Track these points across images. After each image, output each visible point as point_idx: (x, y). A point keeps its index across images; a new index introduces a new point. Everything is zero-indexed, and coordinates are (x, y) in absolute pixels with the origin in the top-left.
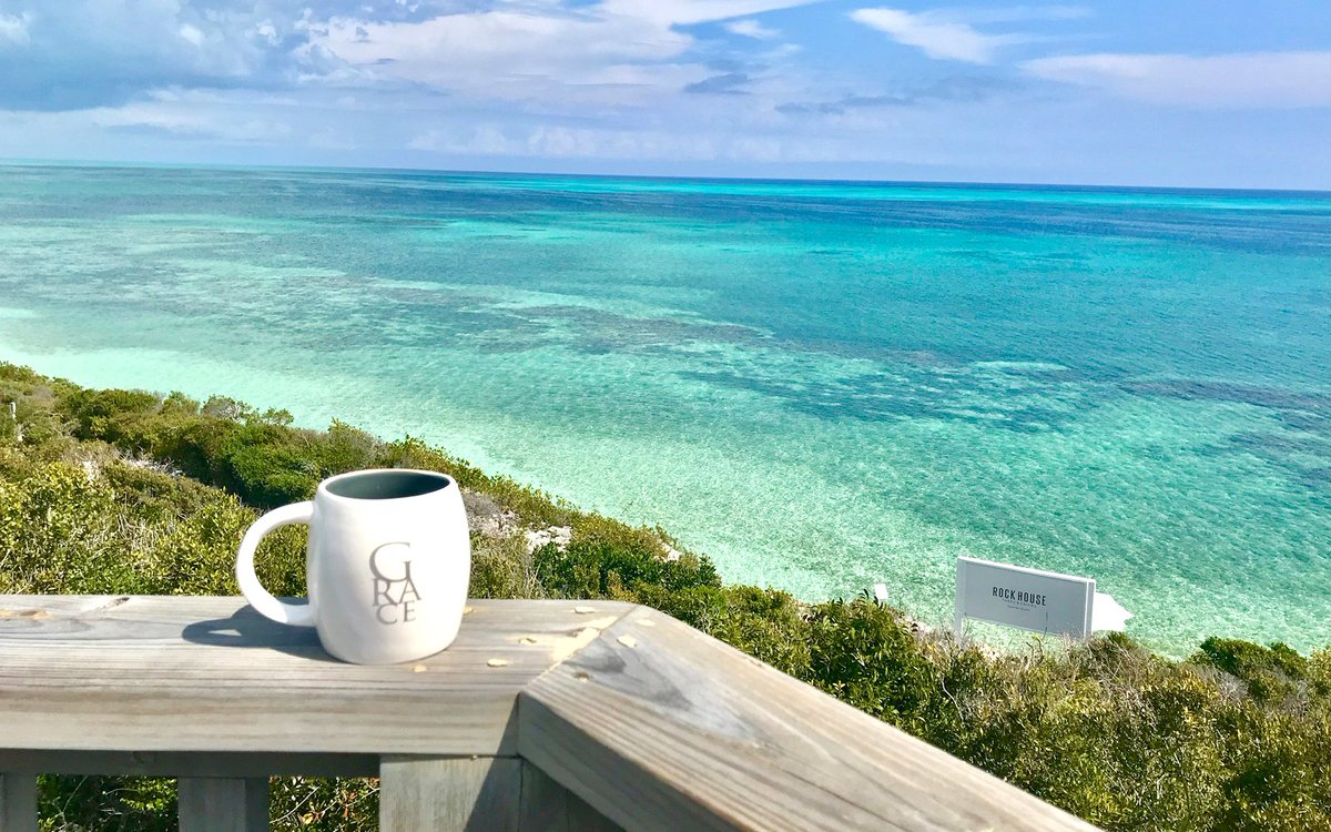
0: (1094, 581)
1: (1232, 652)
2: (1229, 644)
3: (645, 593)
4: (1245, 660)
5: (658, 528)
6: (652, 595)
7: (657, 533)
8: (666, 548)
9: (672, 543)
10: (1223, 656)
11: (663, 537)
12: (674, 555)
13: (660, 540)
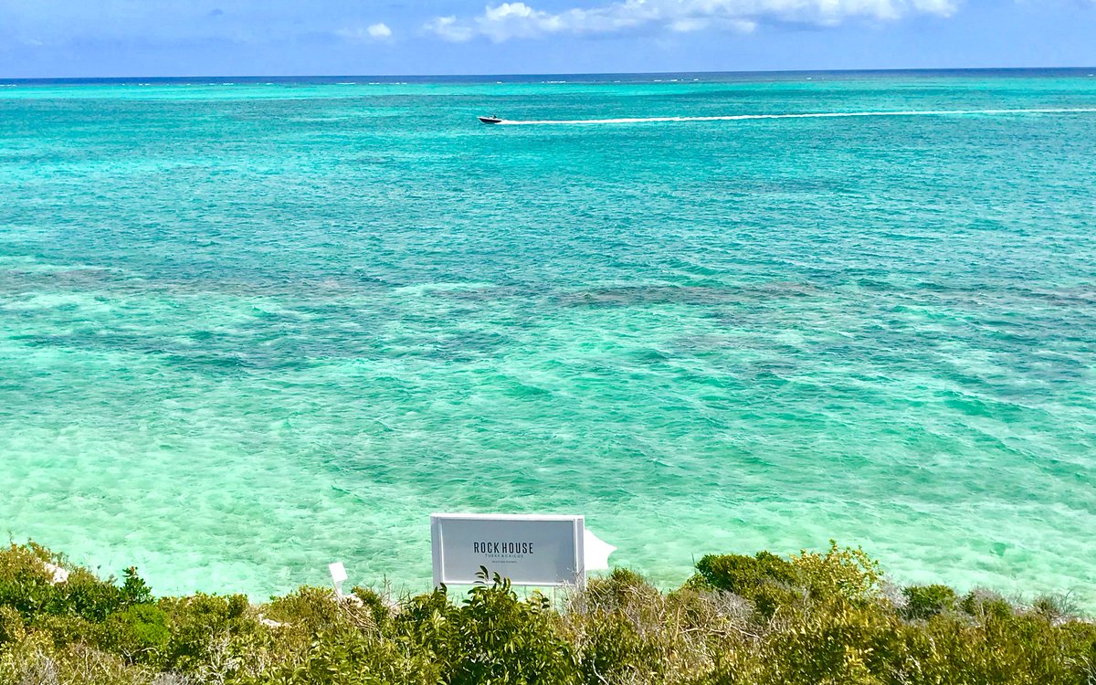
0: (582, 517)
1: (726, 568)
2: (724, 559)
3: (60, 630)
4: (738, 574)
5: (33, 545)
6: (69, 630)
7: (32, 551)
8: (49, 567)
9: (55, 560)
10: (719, 573)
11: (41, 554)
12: (61, 576)
13: (39, 559)
